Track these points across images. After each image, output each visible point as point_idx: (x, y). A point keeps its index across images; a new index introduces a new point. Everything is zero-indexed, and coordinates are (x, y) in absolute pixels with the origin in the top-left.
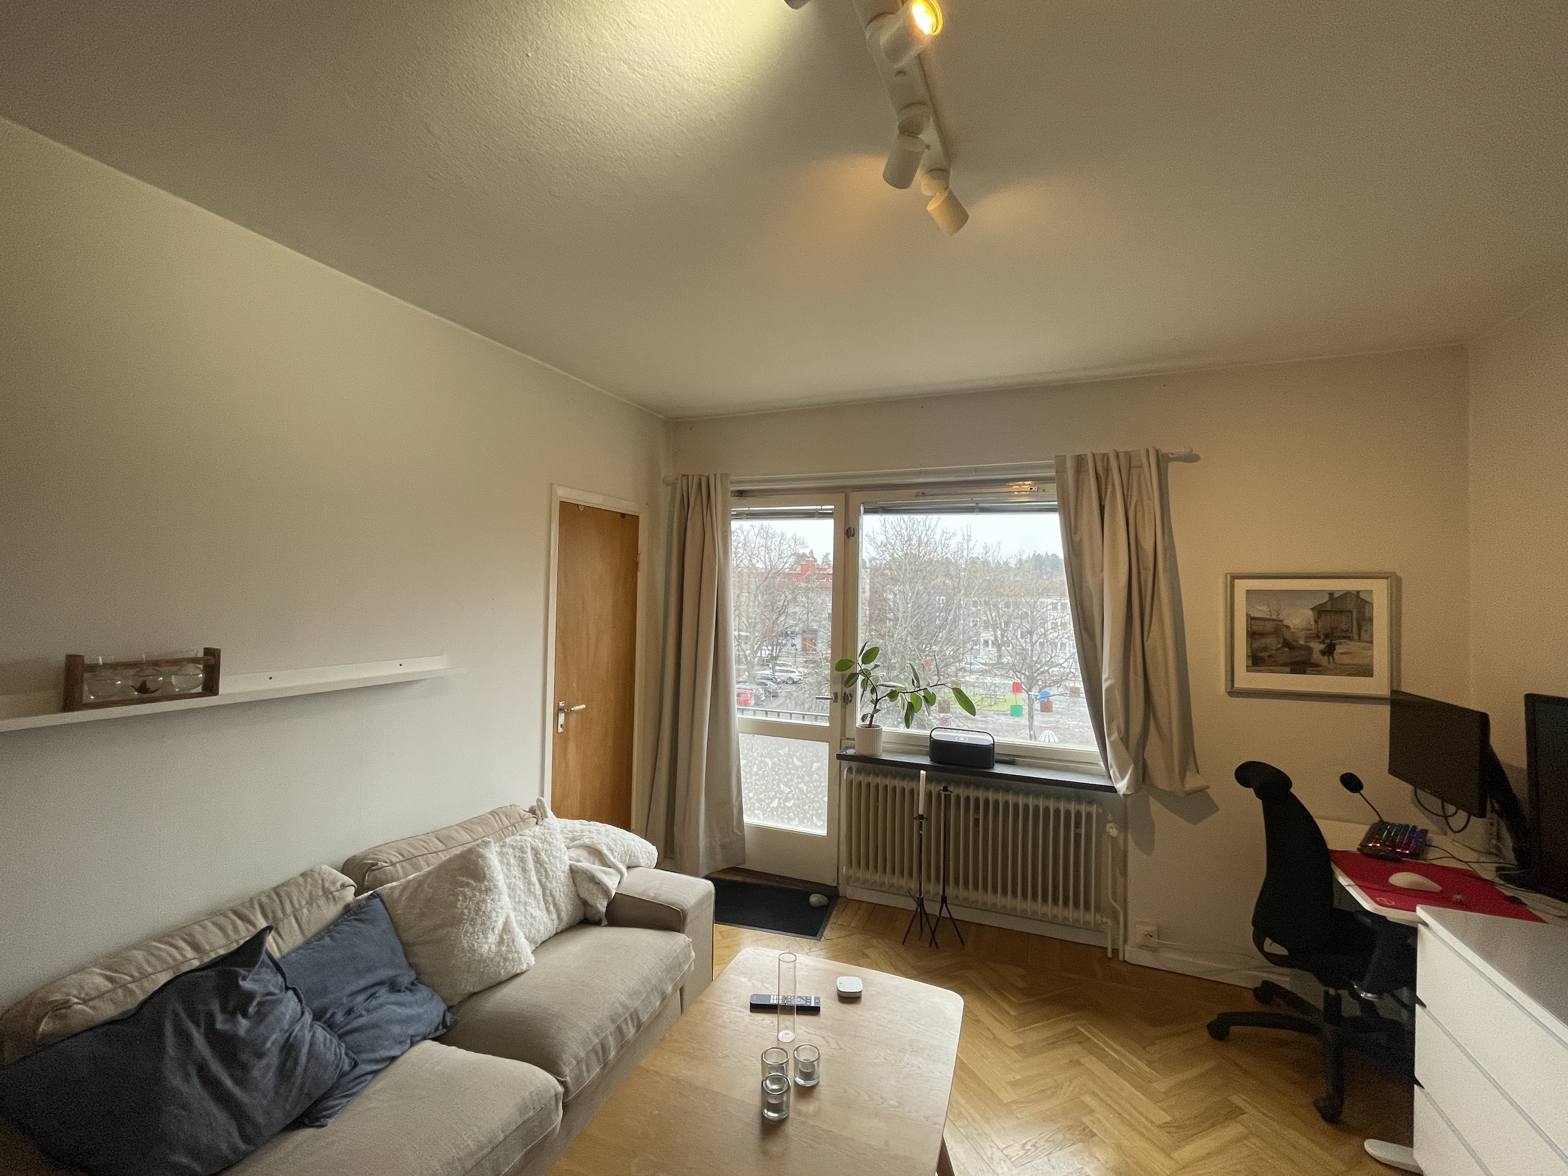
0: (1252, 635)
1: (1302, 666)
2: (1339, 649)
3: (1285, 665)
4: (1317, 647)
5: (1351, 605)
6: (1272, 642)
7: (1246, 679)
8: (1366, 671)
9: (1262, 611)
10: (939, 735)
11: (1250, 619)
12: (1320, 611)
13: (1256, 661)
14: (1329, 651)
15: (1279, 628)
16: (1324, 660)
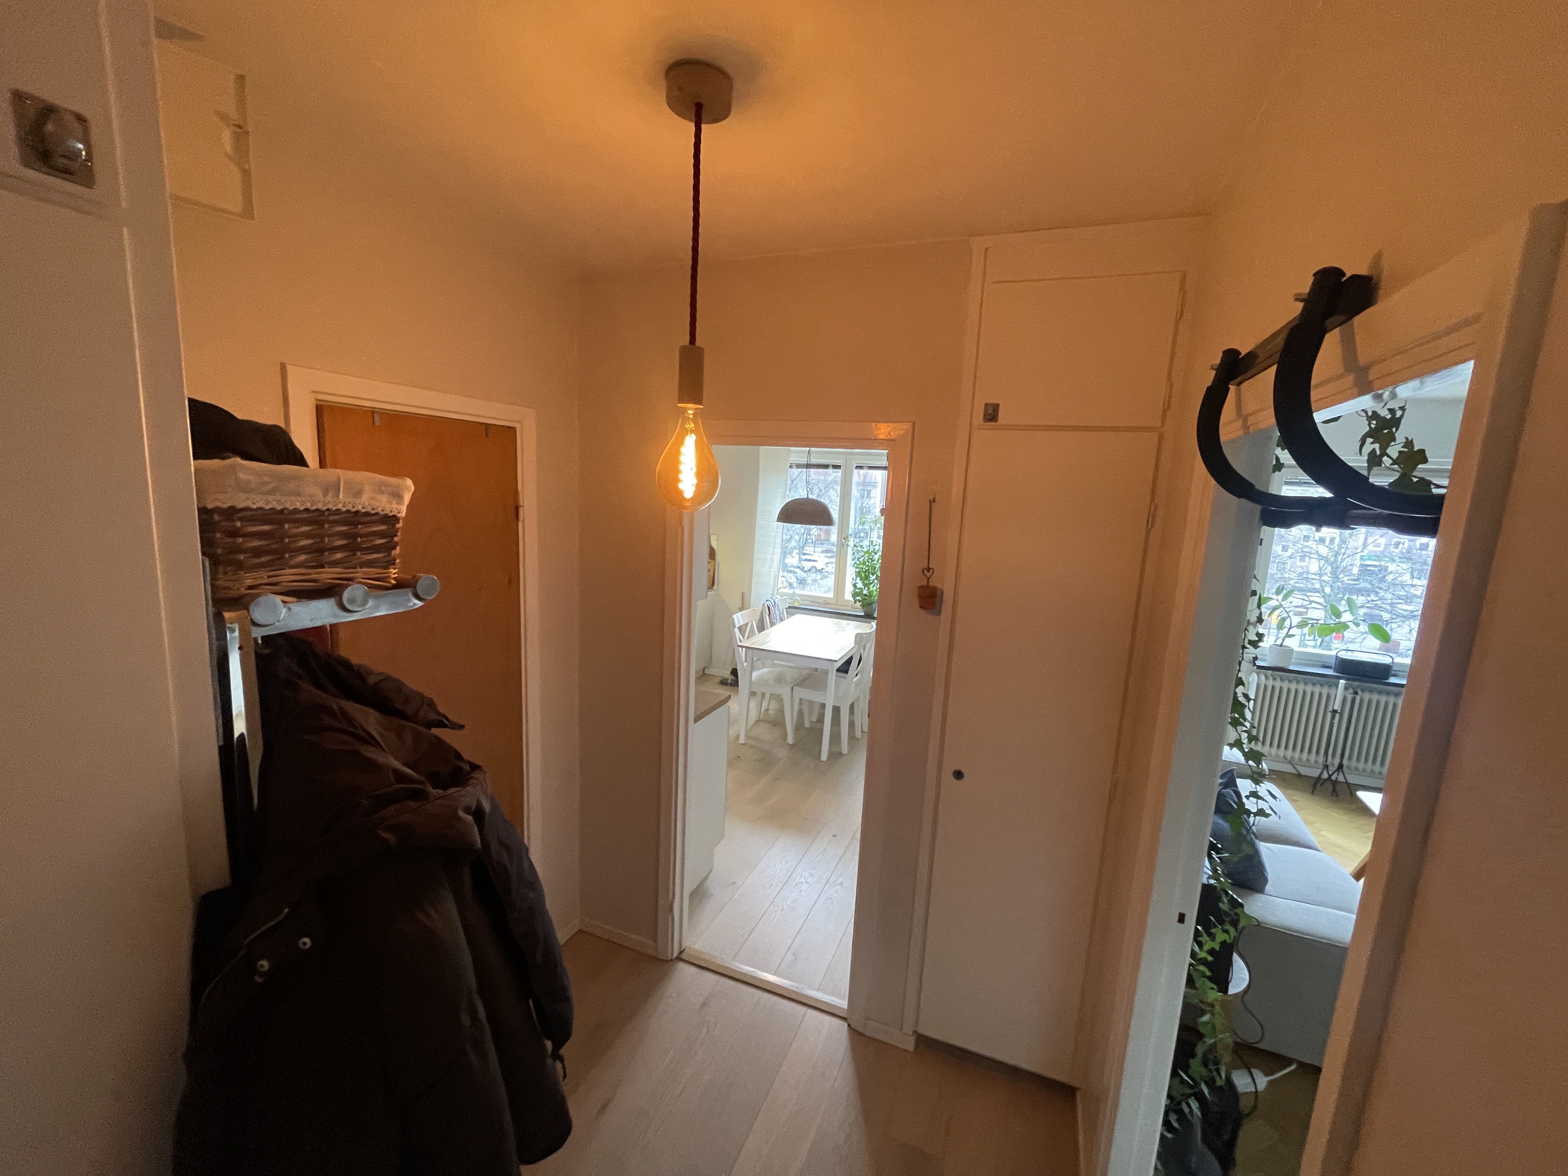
10: (1344, 655)
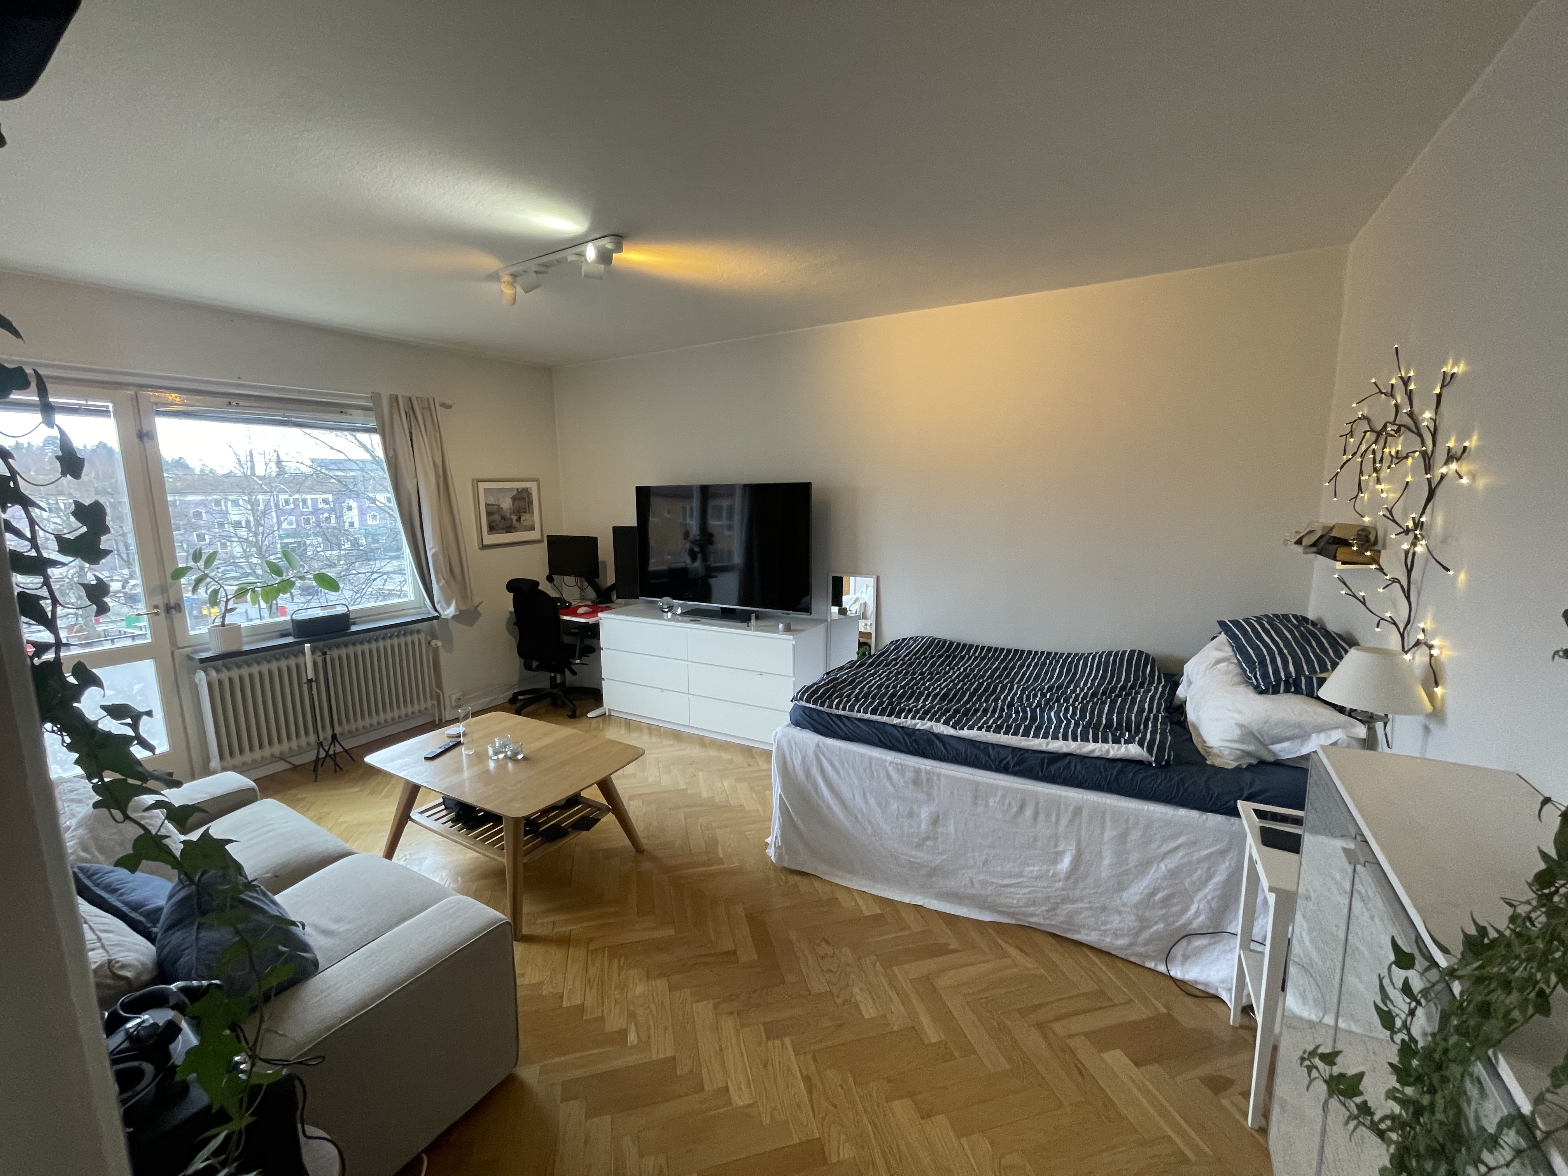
0: (489, 514)
1: (509, 529)
2: (523, 518)
3: (502, 529)
4: (514, 518)
5: (524, 495)
6: (496, 517)
7: (489, 539)
8: (532, 528)
9: (491, 501)
10: (299, 617)
11: (487, 505)
12: (514, 499)
13: (492, 529)
14: (519, 520)
15: (500, 509)
16: (518, 525)
